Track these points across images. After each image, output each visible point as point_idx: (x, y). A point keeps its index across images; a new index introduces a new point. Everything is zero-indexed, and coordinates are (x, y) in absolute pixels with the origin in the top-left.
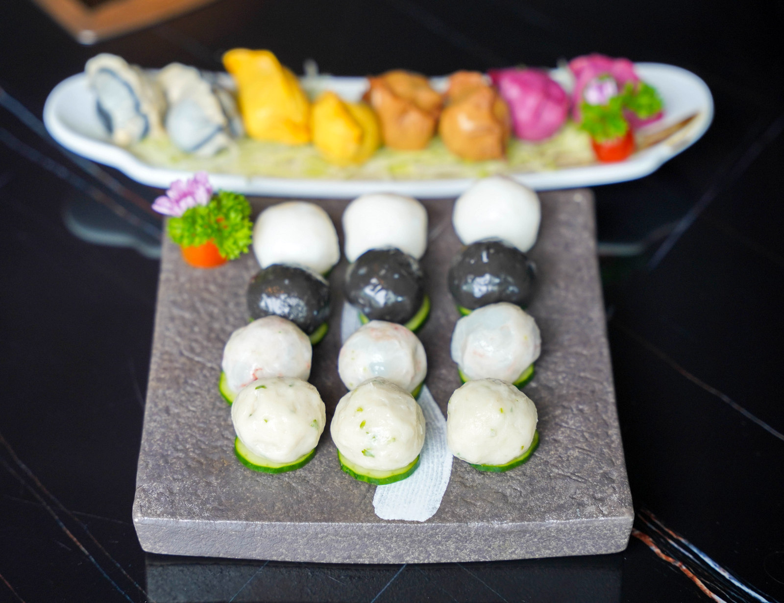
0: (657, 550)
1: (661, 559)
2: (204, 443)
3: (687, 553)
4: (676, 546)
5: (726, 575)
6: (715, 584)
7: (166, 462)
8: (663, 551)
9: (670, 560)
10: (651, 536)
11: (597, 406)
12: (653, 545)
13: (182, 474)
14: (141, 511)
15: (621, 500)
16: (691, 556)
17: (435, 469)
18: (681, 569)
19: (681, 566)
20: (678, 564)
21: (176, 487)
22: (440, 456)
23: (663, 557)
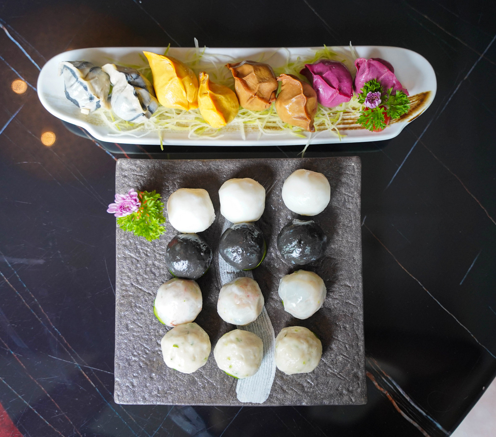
0: (376, 384)
1: (377, 389)
2: (148, 350)
3: (390, 386)
4: (385, 381)
5: (408, 399)
6: (402, 404)
7: (129, 365)
8: (379, 384)
9: (382, 389)
10: (374, 375)
11: (353, 325)
12: (374, 380)
13: (138, 373)
14: (119, 399)
15: (361, 392)
16: (392, 387)
17: (268, 366)
18: (387, 395)
19: (387, 393)
20: (385, 392)
21: (135, 382)
22: (270, 357)
23: (379, 388)
